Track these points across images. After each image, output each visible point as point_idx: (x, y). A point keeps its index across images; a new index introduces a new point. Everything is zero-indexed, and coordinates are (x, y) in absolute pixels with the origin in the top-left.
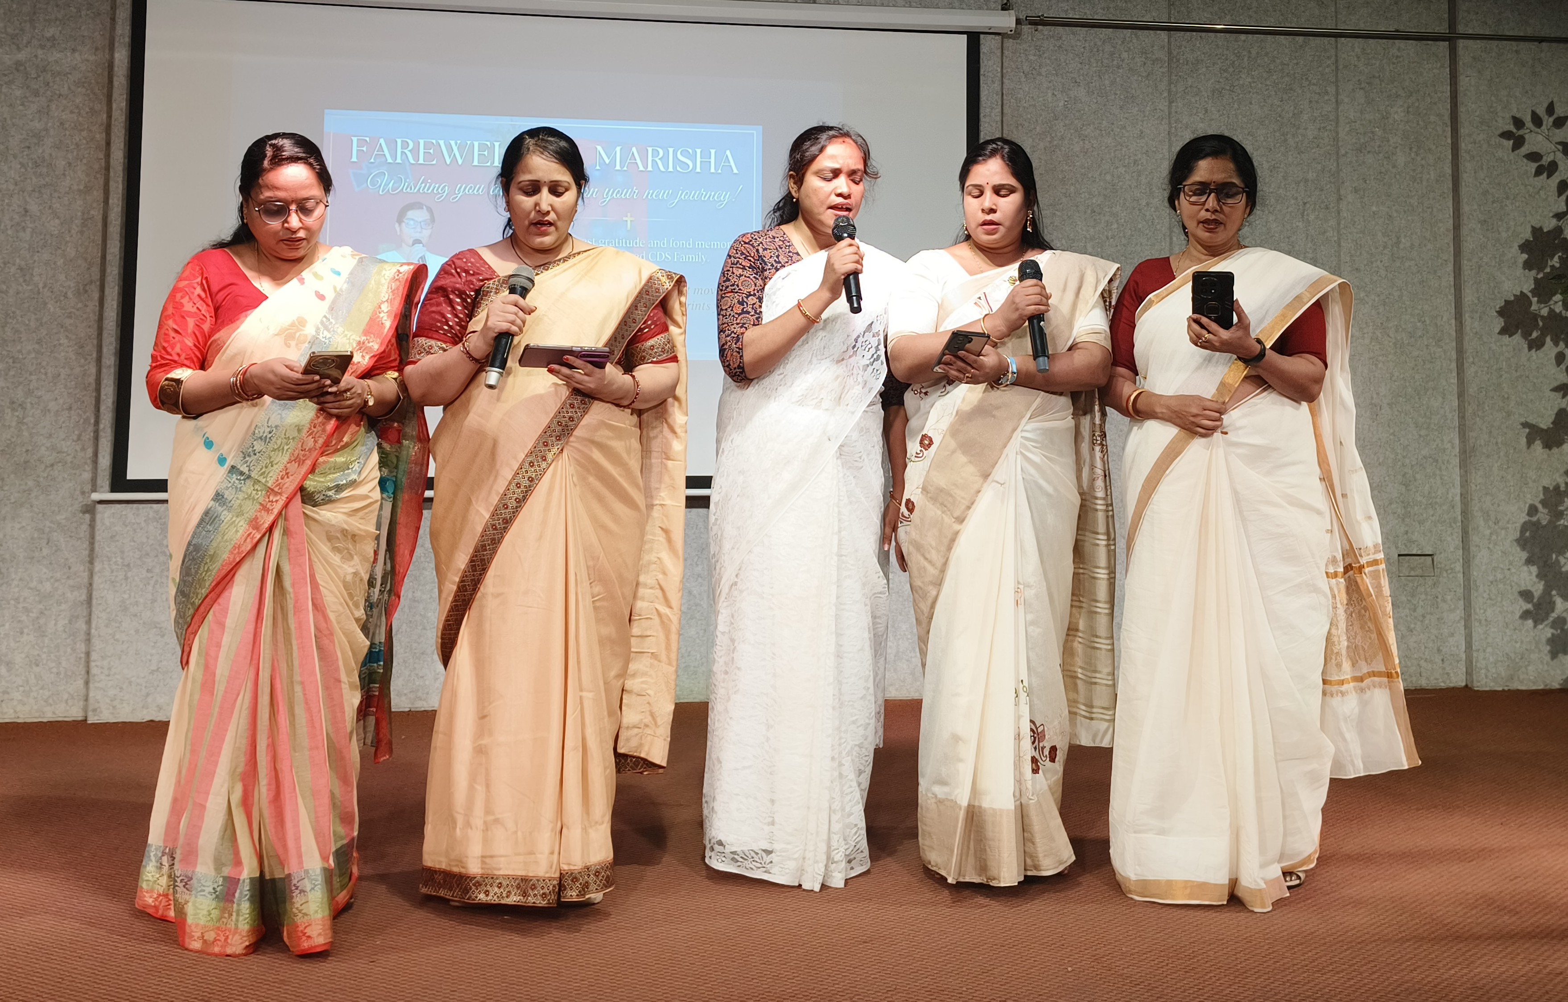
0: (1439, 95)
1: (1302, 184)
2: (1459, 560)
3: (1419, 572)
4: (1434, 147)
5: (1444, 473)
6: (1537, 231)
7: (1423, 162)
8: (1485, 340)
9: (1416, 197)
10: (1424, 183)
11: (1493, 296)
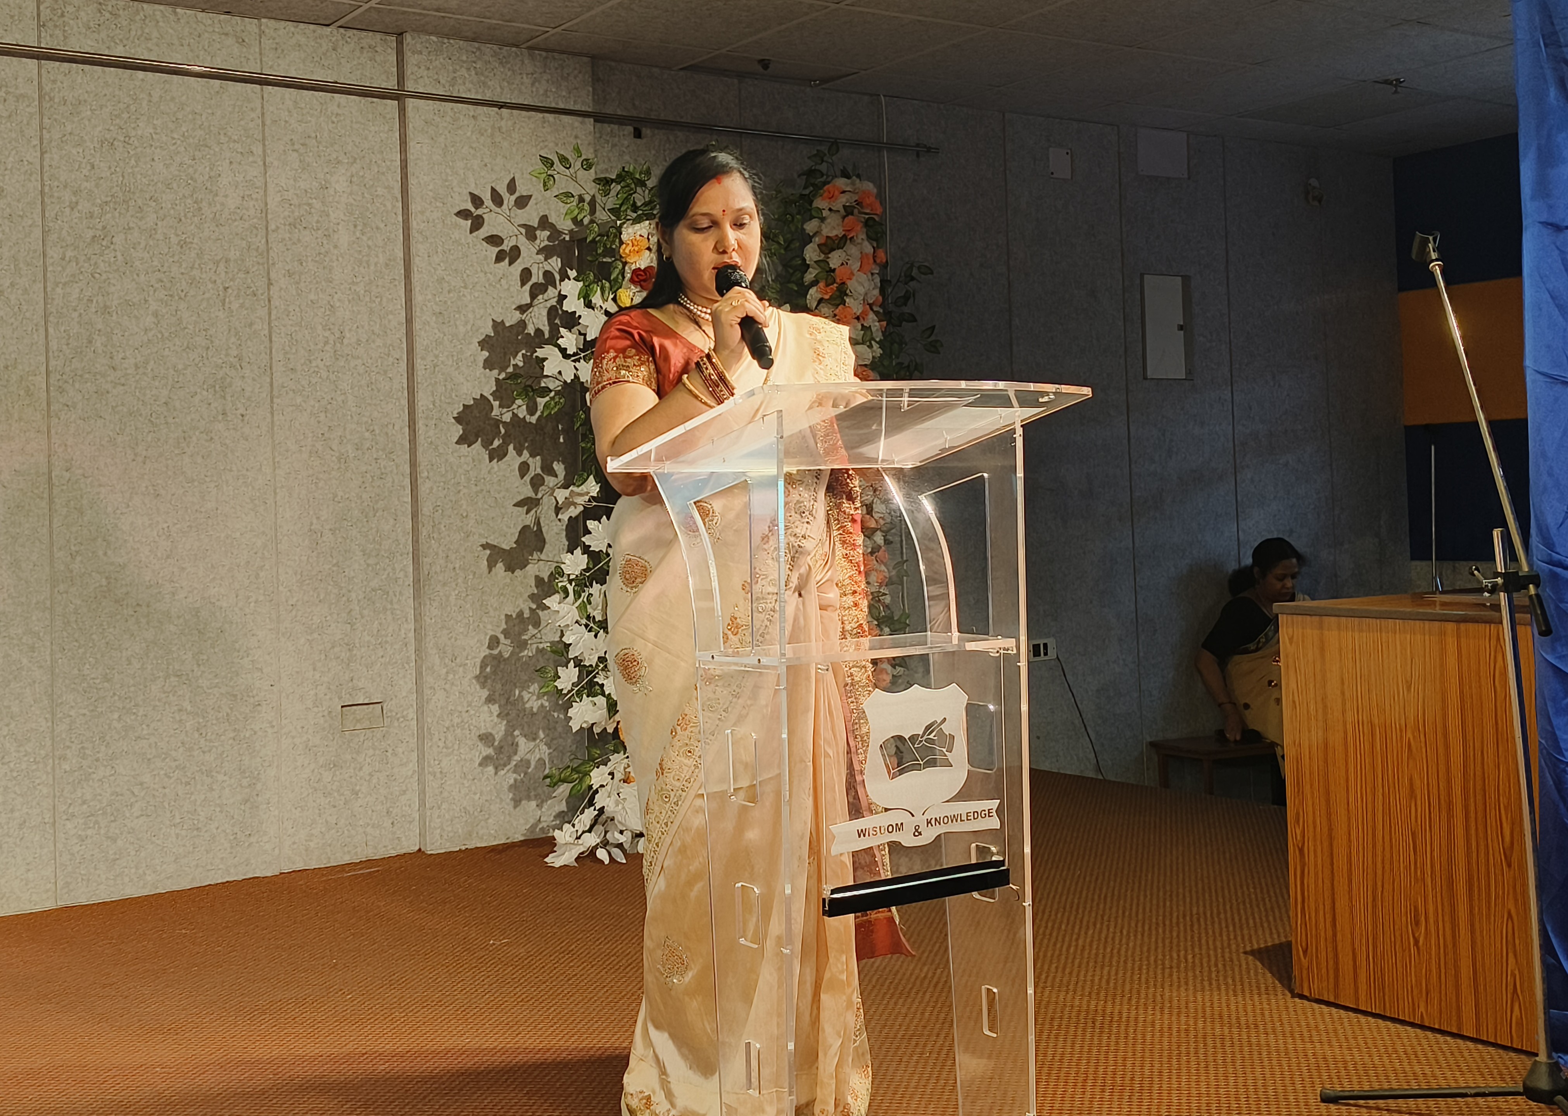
0: (389, 163)
1: (222, 265)
2: (412, 705)
3: (366, 724)
4: (382, 226)
5: (396, 606)
6: (497, 325)
7: (370, 243)
8: (441, 451)
9: (362, 284)
10: (372, 268)
11: (450, 400)
